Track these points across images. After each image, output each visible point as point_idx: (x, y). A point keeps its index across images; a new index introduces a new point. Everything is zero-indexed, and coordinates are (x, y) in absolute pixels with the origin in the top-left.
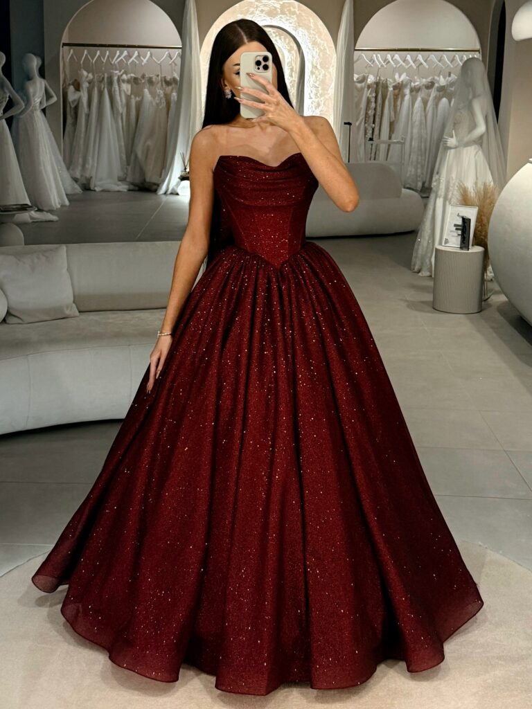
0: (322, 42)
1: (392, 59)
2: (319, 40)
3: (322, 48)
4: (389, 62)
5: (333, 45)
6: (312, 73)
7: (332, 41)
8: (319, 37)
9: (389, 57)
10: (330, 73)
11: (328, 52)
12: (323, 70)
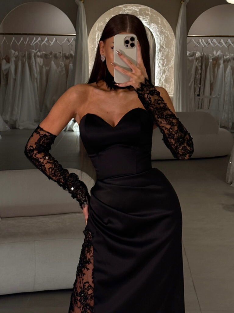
0: (166, 31)
1: (211, 42)
2: (164, 31)
3: (167, 35)
4: (209, 44)
5: (173, 34)
6: (160, 50)
7: (173, 31)
8: (165, 29)
9: (209, 40)
10: (171, 51)
11: (170, 38)
12: (167, 49)
